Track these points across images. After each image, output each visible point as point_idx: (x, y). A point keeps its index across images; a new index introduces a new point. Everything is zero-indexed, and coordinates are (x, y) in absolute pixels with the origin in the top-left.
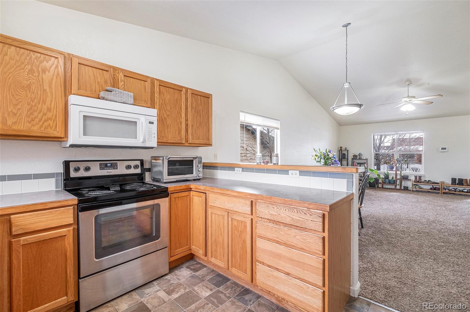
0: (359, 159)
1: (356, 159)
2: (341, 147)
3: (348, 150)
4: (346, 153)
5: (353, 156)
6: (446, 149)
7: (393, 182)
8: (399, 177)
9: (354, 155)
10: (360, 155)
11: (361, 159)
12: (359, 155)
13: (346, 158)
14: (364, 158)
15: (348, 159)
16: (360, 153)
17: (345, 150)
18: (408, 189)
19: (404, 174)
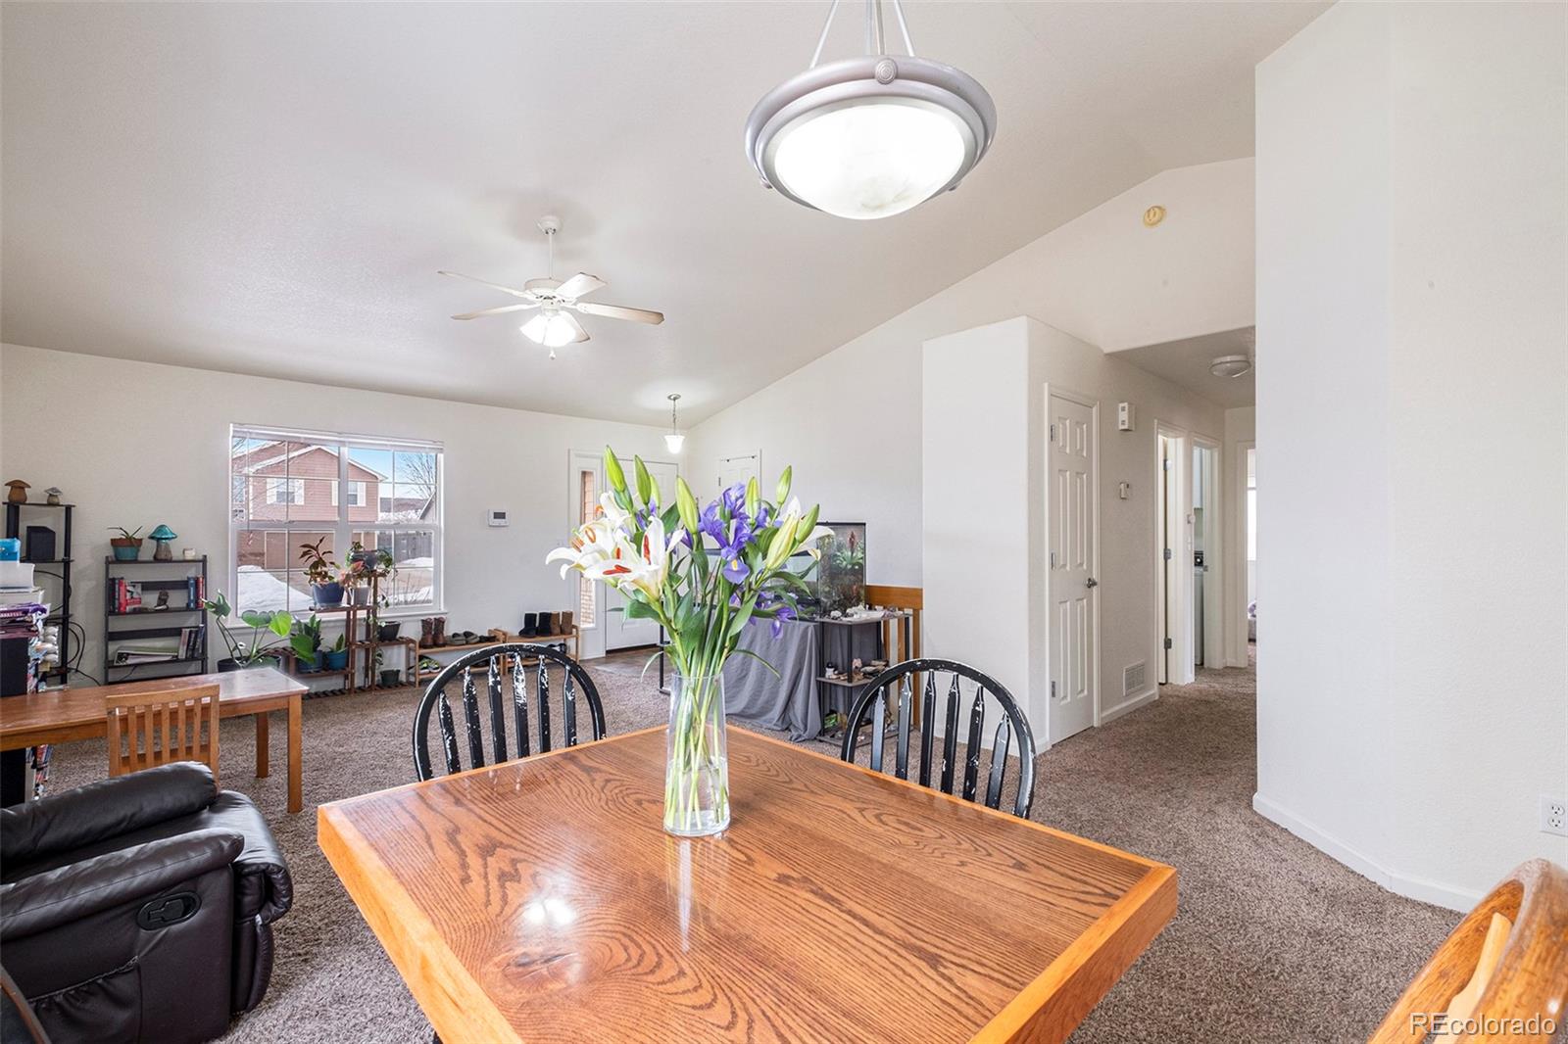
0: (156, 559)
1: (135, 561)
2: (18, 486)
3: (68, 509)
4: (52, 521)
5: (113, 542)
6: (504, 518)
7: (340, 663)
8: (360, 635)
9: (118, 534)
10: (159, 536)
11: (170, 561)
12: (159, 539)
13: (60, 554)
14: (190, 555)
15: (67, 563)
16: (162, 526)
17: (50, 504)
18: (397, 679)
19: (384, 616)
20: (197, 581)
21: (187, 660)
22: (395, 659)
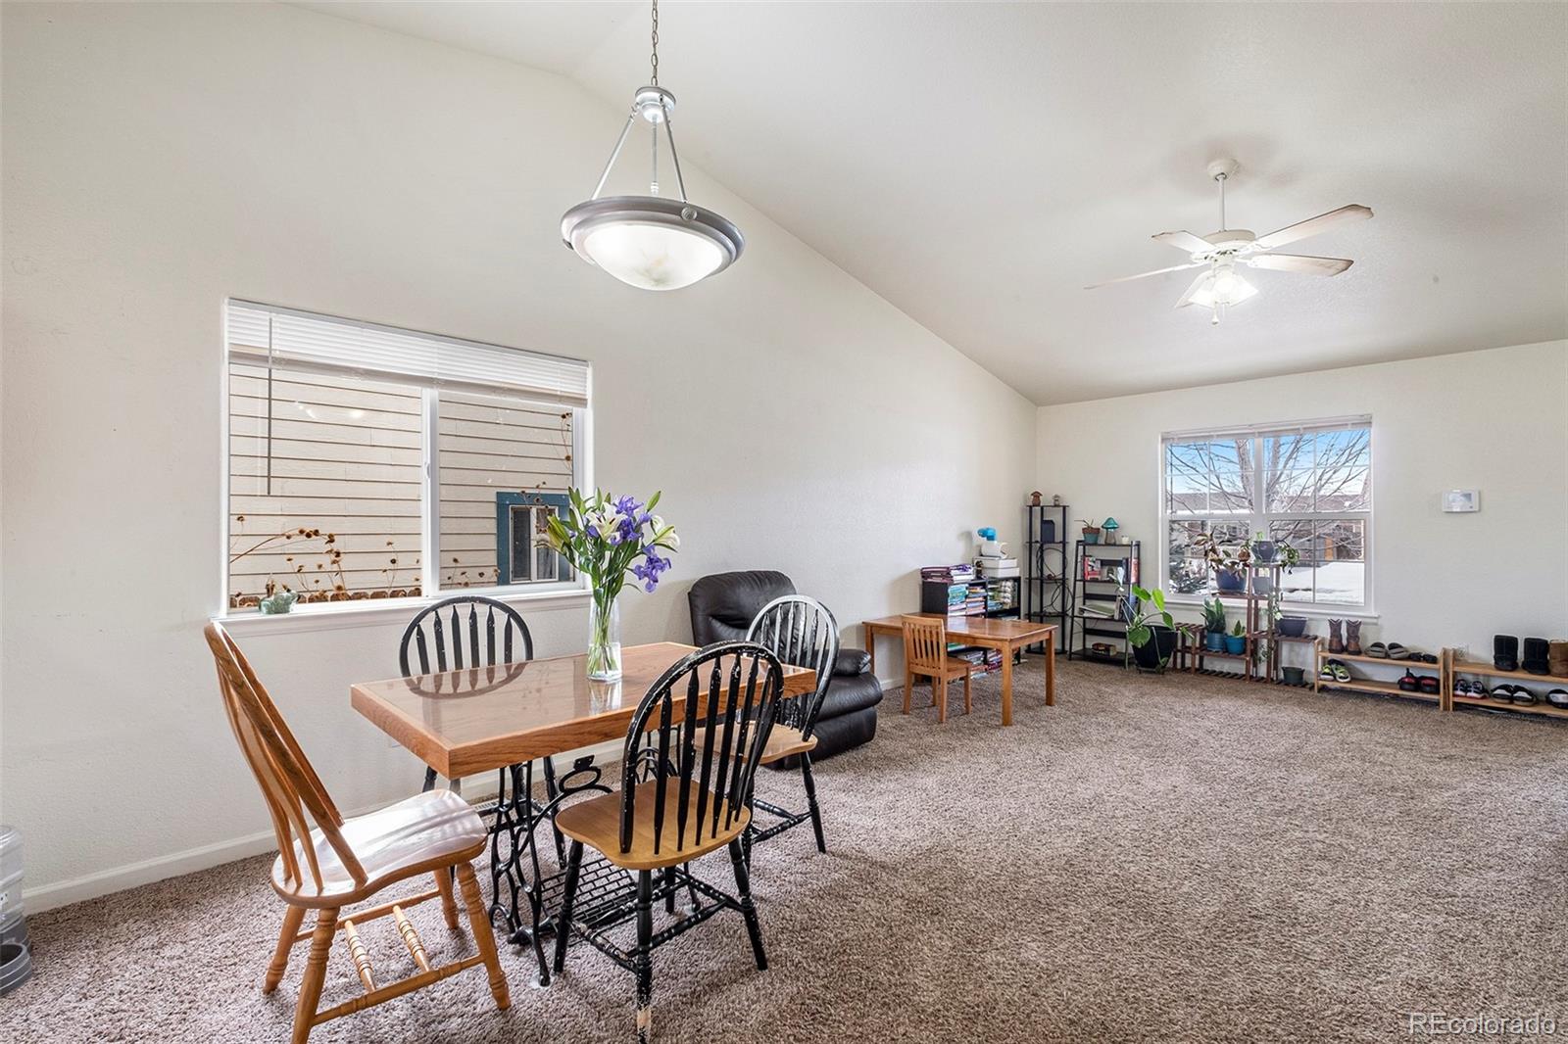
0: (1107, 543)
1: (1096, 544)
2: (1037, 494)
3: (1064, 507)
4: (1056, 516)
5: (1084, 528)
7: (1238, 646)
8: (1263, 625)
9: (1085, 525)
10: (1109, 525)
11: (1115, 545)
12: (1107, 529)
13: (1059, 538)
14: (1125, 541)
15: (1064, 543)
16: (1109, 519)
17: (1056, 506)
18: (1302, 678)
19: (1285, 609)
20: (1127, 560)
21: (1118, 621)
22: (1292, 655)
